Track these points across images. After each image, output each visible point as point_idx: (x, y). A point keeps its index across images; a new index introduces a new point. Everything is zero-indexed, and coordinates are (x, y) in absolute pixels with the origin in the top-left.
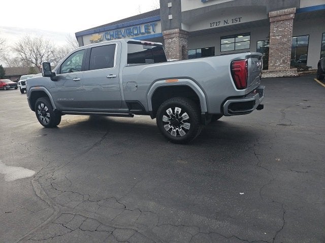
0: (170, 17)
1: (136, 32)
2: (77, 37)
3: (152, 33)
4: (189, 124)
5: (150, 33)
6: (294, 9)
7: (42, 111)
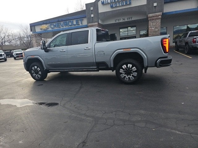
0: (92, 16)
1: (70, 24)
2: (31, 27)
3: (81, 25)
4: (136, 73)
5: (79, 24)
6: (161, 13)
7: (35, 71)
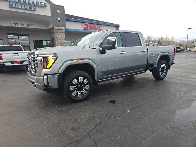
6: (64, 28)
7: (78, 86)
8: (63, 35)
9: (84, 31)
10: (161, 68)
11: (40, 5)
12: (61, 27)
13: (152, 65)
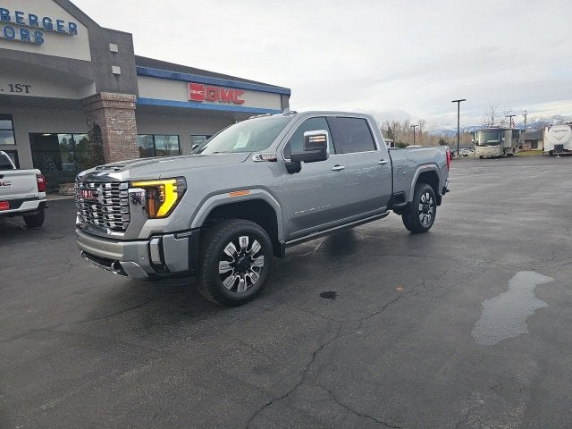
6: (133, 97)
7: (237, 260)
8: (131, 116)
9: (194, 106)
10: (421, 202)
11: (55, 28)
12: (125, 95)
13: (401, 197)
